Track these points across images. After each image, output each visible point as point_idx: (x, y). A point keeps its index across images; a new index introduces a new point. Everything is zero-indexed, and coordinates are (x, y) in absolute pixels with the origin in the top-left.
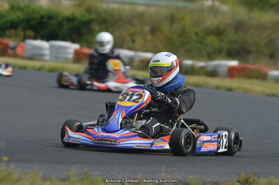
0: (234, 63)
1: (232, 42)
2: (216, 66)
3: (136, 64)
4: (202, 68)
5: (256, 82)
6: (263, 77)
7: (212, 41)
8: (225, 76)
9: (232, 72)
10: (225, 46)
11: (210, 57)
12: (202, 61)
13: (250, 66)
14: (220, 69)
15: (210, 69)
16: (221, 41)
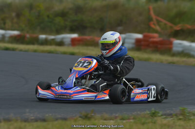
0: (75, 36)
1: (73, 21)
2: (63, 38)
3: (7, 39)
4: (53, 40)
5: (90, 48)
6: (96, 44)
7: (59, 20)
8: (69, 45)
9: (74, 42)
10: (68, 24)
11: (58, 32)
12: (53, 35)
13: (87, 37)
14: (65, 40)
15: (58, 40)
16: (65, 20)
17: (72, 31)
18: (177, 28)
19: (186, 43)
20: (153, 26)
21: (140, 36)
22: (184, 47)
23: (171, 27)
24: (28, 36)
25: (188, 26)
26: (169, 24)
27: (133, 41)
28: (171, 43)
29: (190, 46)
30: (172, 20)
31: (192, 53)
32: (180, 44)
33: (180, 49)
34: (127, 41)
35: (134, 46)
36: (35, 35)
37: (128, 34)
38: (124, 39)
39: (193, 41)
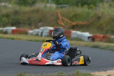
0: (14, 28)
1: (13, 19)
2: (7, 30)
4: (1, 30)
5: (23, 35)
6: (26, 33)
7: (5, 19)
8: (10, 34)
9: (13, 32)
10: (10, 21)
11: (4, 26)
12: (1, 28)
13: (21, 29)
15: (4, 31)
16: (9, 19)
17: (12, 25)
18: (74, 24)
19: (79, 33)
20: (59, 22)
21: (52, 28)
22: (78, 35)
23: (70, 23)
25: (81, 23)
26: (69, 21)
27: (48, 31)
28: (70, 33)
29: (82, 34)
30: (71, 19)
31: (83, 38)
32: (76, 33)
33: (76, 36)
34: (44, 31)
35: (48, 34)
37: (45, 27)
38: (43, 30)
39: (83, 32)
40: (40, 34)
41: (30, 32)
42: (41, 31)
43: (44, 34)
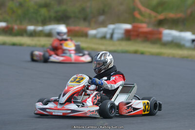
17: (58, 21)
19: (175, 33)
20: (138, 16)
21: (128, 26)
22: (174, 37)
24: (16, 27)
27: (122, 31)
28: (160, 33)
30: (155, 9)
33: (168, 39)
34: (116, 31)
36: (23, 27)
37: (117, 25)
38: (113, 30)
39: (181, 31)
40: (108, 36)
41: (92, 32)
42: (110, 31)
43: (116, 36)
